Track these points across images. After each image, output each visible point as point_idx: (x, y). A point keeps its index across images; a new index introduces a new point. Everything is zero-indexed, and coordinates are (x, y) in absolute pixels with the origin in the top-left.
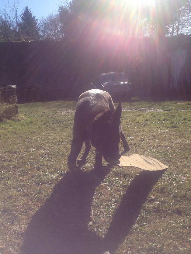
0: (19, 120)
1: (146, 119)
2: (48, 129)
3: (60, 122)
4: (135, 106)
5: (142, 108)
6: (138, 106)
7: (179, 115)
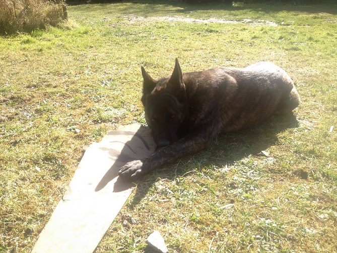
0: (68, 28)
1: (253, 35)
2: (110, 44)
3: (128, 34)
4: (237, 16)
5: (248, 19)
6: (242, 16)
7: (301, 33)
